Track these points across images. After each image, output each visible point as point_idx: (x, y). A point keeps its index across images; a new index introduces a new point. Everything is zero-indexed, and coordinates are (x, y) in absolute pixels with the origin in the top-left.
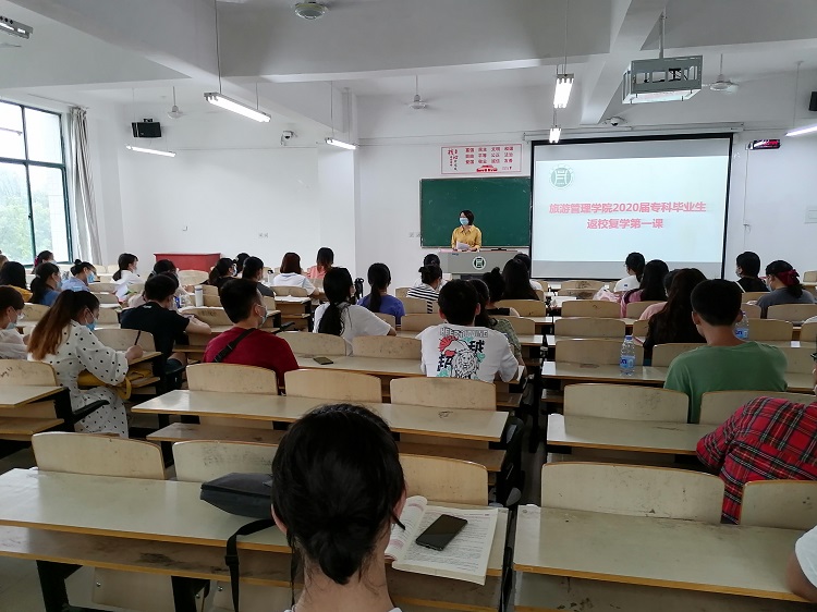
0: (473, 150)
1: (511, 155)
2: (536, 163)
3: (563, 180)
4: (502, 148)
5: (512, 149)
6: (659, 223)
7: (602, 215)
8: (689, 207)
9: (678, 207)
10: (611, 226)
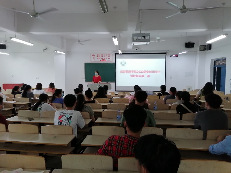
0: (99, 55)
1: (110, 57)
2: (117, 59)
3: (124, 64)
4: (107, 55)
5: (110, 55)
6: (149, 76)
7: (134, 74)
8: (156, 72)
9: (153, 72)
10: (137, 77)
